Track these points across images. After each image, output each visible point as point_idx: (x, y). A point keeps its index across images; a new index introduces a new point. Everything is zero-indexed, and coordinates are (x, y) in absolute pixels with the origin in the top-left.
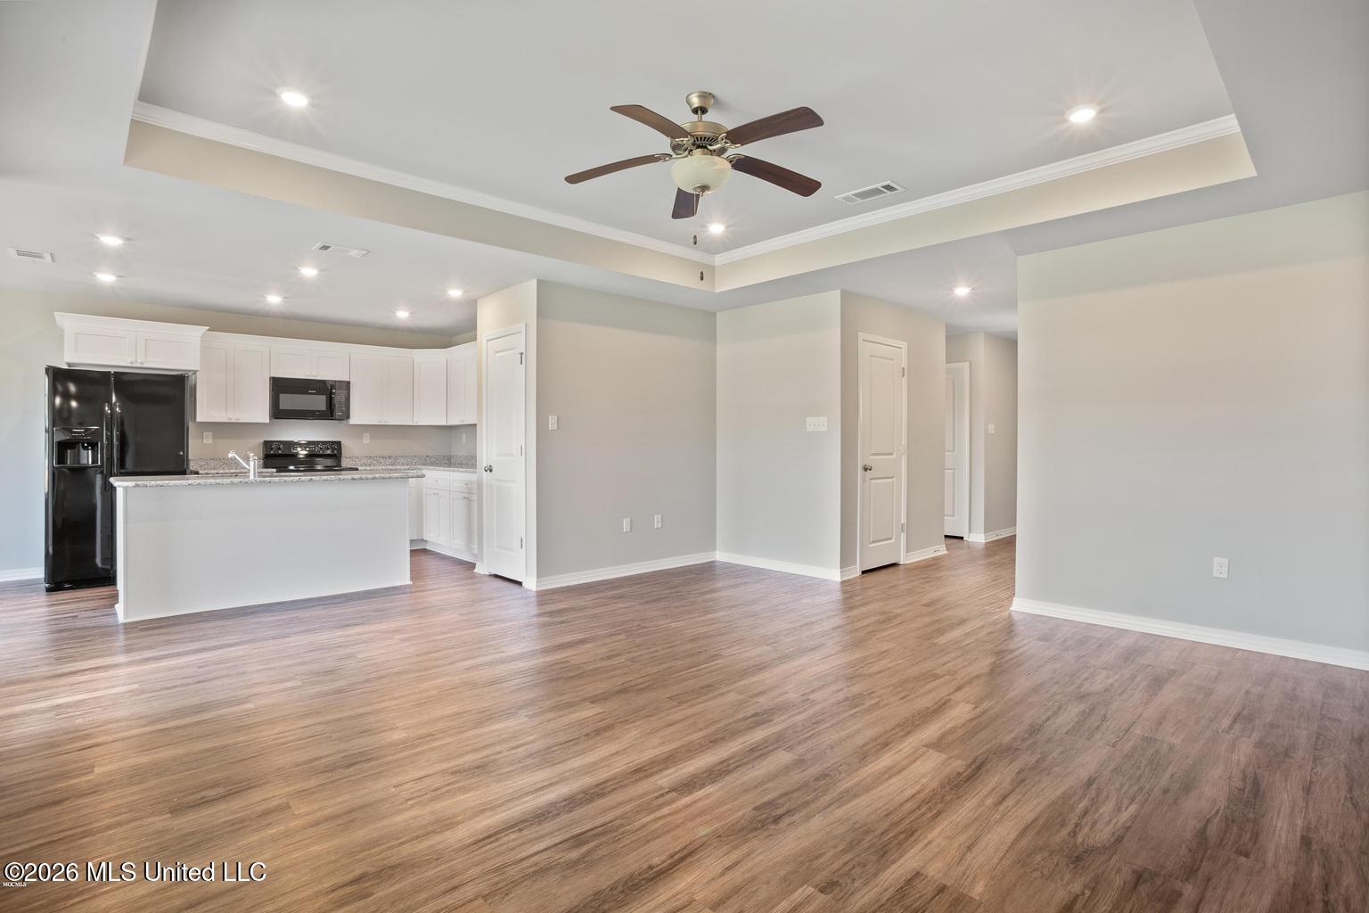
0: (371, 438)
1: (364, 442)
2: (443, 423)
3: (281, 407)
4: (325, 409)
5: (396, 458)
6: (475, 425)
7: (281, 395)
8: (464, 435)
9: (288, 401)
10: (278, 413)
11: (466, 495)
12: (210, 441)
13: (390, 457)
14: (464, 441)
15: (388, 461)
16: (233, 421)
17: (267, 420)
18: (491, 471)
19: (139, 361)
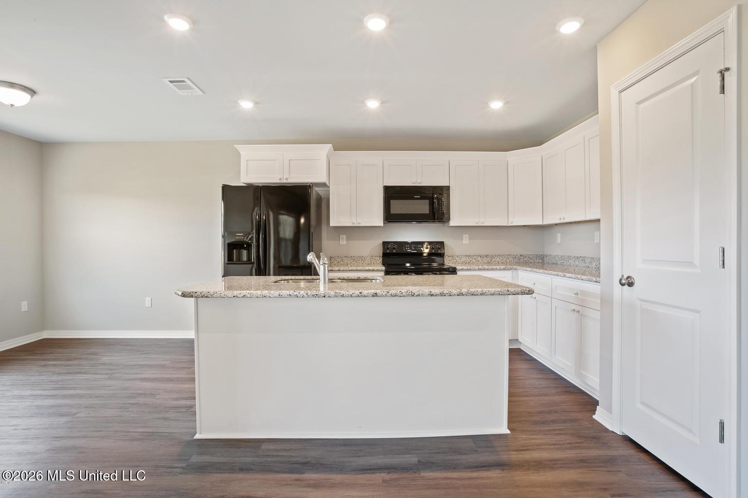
0: (470, 239)
1: (464, 242)
2: (539, 222)
3: (392, 212)
4: (428, 212)
5: (493, 257)
6: (598, 221)
7: (391, 201)
8: (559, 235)
9: (398, 207)
10: (390, 217)
11: (577, 308)
12: (345, 242)
13: (487, 256)
14: (559, 241)
15: (485, 260)
16: (355, 225)
17: (381, 224)
18: (631, 284)
19: (285, 178)
